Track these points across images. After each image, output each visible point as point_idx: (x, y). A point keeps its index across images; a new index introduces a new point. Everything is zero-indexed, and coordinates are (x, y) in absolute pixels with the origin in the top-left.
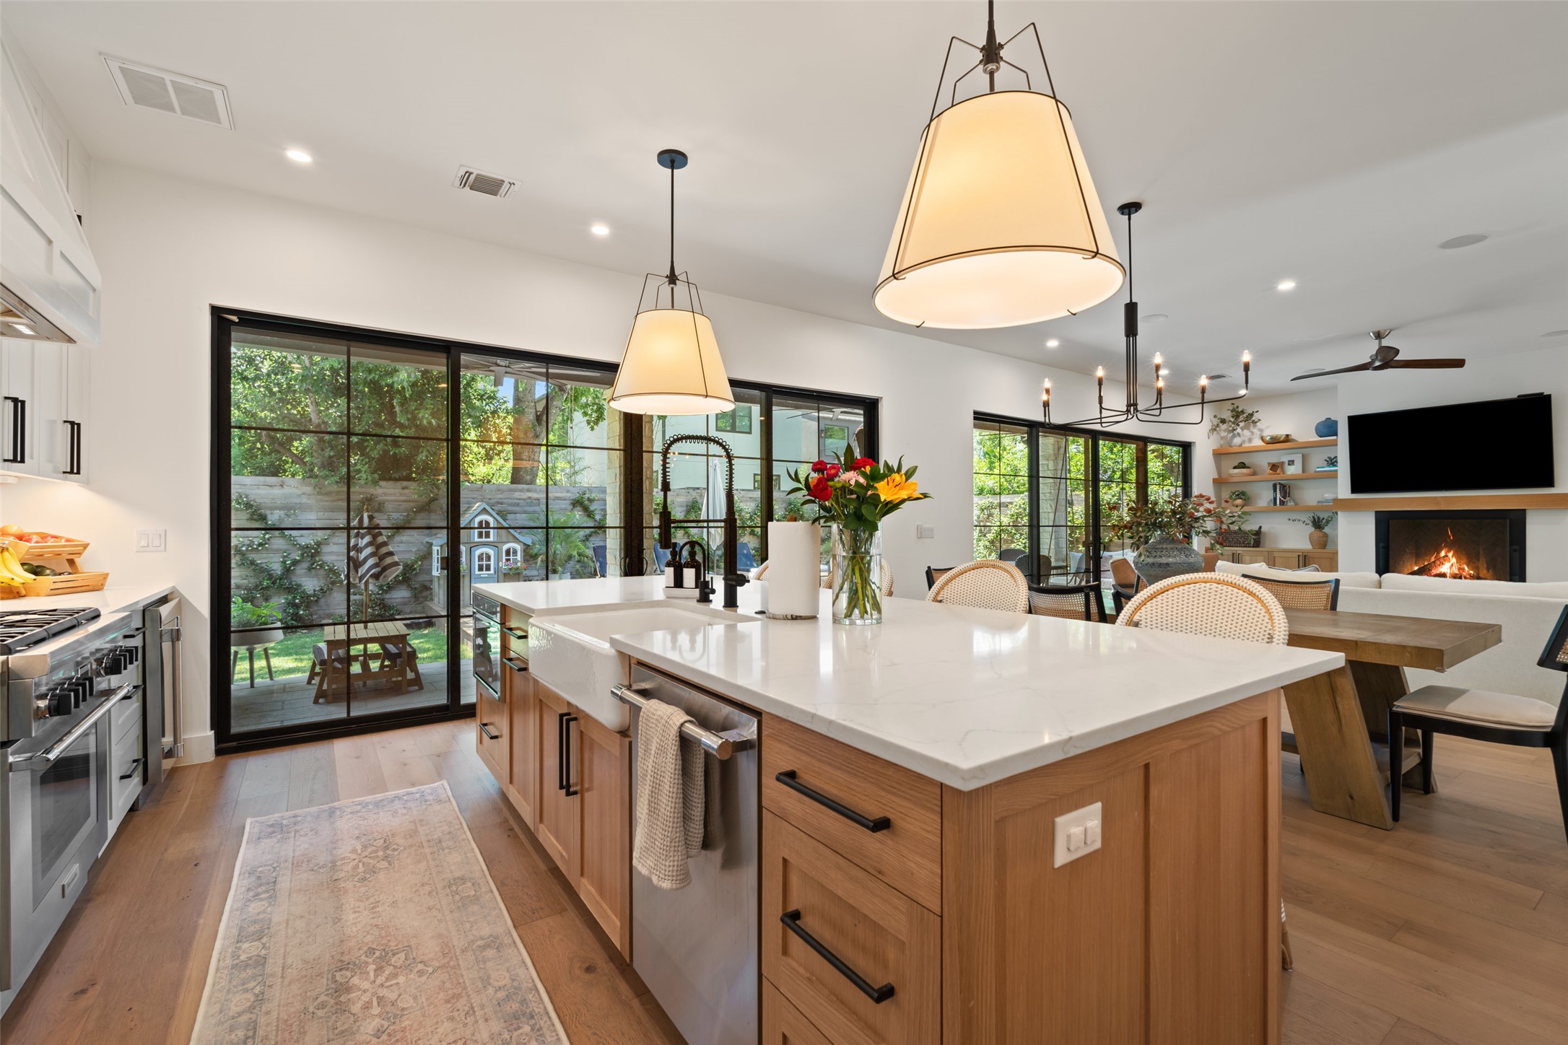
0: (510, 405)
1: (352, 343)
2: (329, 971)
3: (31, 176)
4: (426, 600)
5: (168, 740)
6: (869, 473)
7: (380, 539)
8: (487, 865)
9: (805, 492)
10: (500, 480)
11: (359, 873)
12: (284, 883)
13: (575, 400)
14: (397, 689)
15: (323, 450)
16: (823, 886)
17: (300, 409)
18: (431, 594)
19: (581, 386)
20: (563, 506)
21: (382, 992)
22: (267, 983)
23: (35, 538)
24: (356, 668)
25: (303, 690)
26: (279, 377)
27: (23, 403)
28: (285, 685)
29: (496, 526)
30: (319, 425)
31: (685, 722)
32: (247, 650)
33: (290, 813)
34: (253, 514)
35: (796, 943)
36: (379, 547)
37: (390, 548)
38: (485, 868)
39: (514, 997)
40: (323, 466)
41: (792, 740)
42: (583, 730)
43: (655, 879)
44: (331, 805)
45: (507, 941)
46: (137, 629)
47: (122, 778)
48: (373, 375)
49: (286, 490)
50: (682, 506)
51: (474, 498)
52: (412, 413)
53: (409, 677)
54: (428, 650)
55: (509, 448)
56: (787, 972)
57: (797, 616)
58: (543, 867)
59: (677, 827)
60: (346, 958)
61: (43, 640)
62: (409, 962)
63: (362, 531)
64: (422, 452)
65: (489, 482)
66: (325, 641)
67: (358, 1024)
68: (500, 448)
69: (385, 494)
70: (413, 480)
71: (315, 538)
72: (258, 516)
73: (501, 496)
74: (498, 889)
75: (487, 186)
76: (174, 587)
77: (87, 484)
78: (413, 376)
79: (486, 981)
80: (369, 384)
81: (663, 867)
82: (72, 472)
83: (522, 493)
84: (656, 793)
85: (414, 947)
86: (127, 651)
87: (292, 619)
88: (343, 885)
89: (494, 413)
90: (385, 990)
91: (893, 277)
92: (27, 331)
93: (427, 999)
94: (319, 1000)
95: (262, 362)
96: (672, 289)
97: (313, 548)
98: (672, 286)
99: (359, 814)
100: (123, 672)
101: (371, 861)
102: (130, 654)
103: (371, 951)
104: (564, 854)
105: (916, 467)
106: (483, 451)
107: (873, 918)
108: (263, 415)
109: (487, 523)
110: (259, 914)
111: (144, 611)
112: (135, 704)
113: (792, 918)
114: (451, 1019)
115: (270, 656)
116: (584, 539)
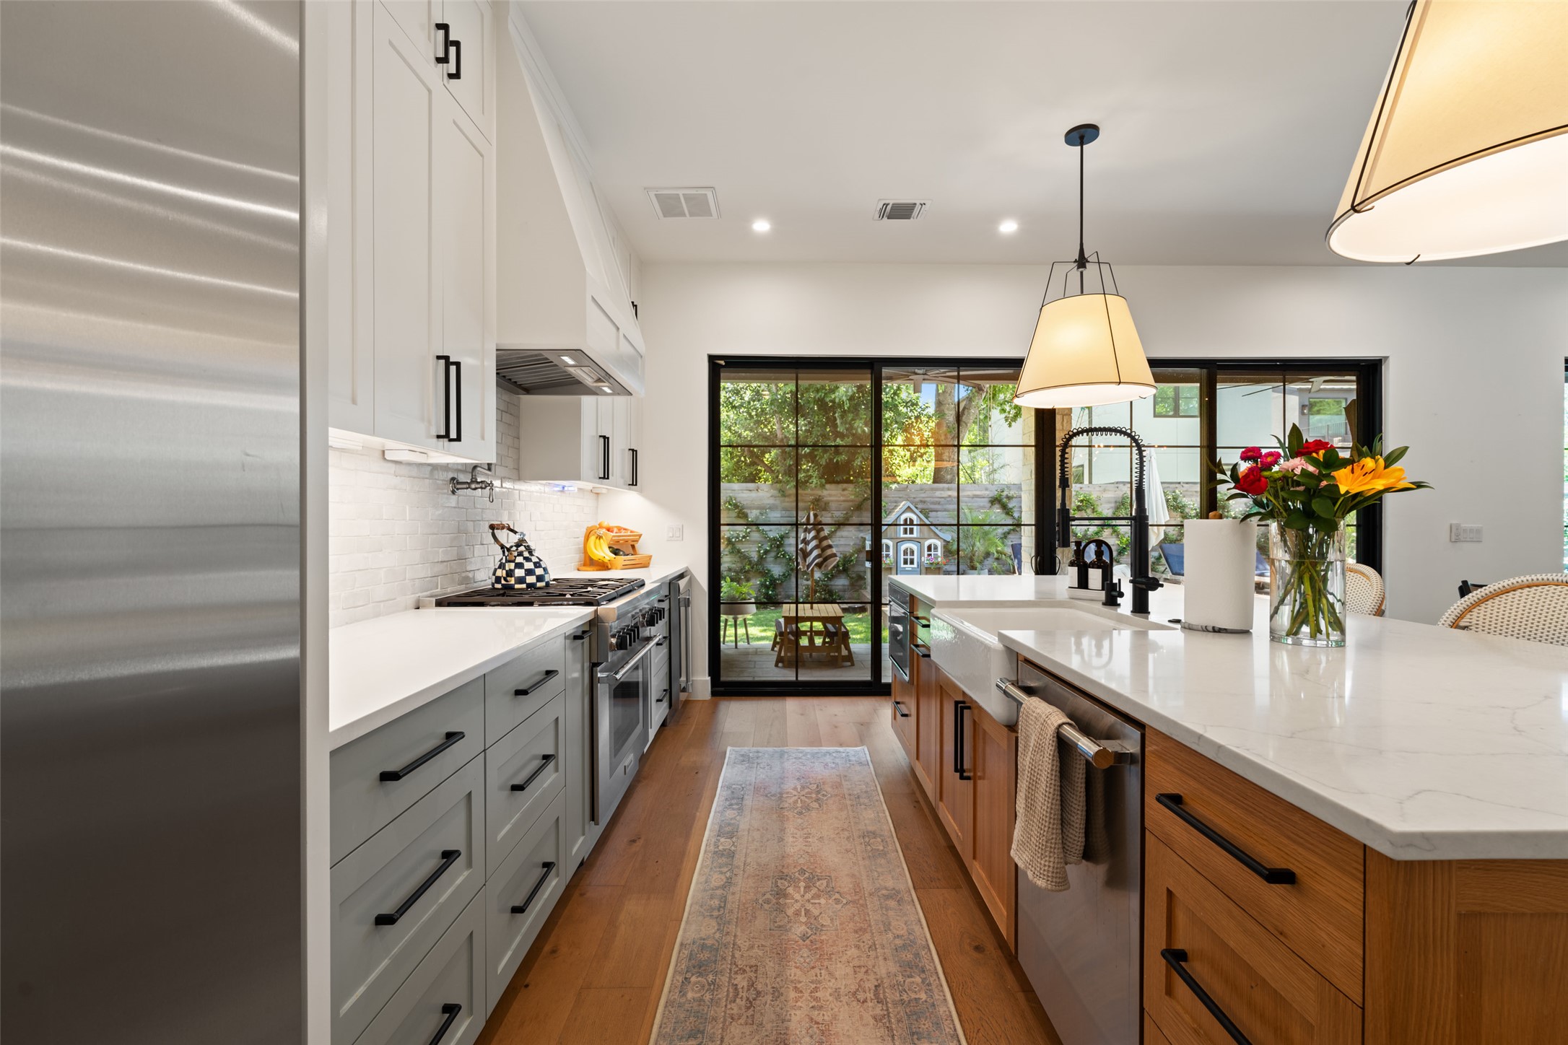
0: (931, 411)
1: (800, 371)
2: (774, 877)
3: (608, 286)
4: (861, 589)
5: (683, 678)
6: (1322, 460)
7: (822, 534)
8: (894, 827)
9: (1233, 485)
10: (924, 481)
11: (797, 807)
12: (748, 801)
13: (993, 398)
14: (834, 663)
15: (785, 460)
16: (1212, 931)
17: (769, 427)
18: (865, 583)
19: (999, 384)
20: (982, 504)
21: (809, 906)
22: (734, 872)
23: (615, 530)
24: (804, 642)
25: (767, 654)
26: (755, 403)
27: (608, 438)
28: (757, 649)
29: (919, 523)
30: (782, 440)
31: (1064, 724)
32: (733, 618)
33: (755, 749)
34: (739, 513)
35: (1181, 987)
36: (821, 540)
37: (830, 542)
38: (893, 829)
39: (909, 948)
40: (785, 474)
41: (1178, 760)
42: (976, 720)
43: (1030, 874)
44: (782, 748)
45: (906, 897)
46: (666, 596)
47: (658, 701)
48: (820, 394)
49: (761, 494)
50: (1109, 502)
51: (900, 498)
52: (850, 424)
53: (843, 654)
54: (858, 633)
55: (932, 450)
56: (1171, 1015)
57: (1220, 629)
58: (943, 842)
59: (1053, 829)
60: (785, 871)
61: (614, 599)
62: (829, 889)
63: (809, 527)
64: (858, 458)
65: (913, 482)
66: (783, 617)
67: (790, 925)
68: (922, 450)
69: (830, 495)
70: (851, 482)
71: (780, 533)
72: (741, 511)
73: (923, 495)
74: (902, 851)
75: (901, 212)
76: (687, 567)
77: (641, 492)
78: (850, 390)
79: (887, 927)
80: (818, 402)
81: (1039, 865)
82: (633, 485)
83: (942, 492)
84: (1032, 790)
85: (833, 879)
86: (658, 611)
87: (764, 598)
88: (786, 813)
89: (917, 418)
90: (811, 905)
91: (1352, 211)
92: (608, 391)
93: (841, 924)
94: (766, 897)
95: (745, 393)
96: (1082, 273)
97: (778, 541)
98: (1081, 270)
99: (800, 760)
100: (656, 625)
101: (807, 800)
102: (660, 613)
103: (803, 872)
104: (960, 834)
105: (1406, 448)
106: (908, 454)
107: (1273, 985)
108: (745, 434)
109: (911, 520)
110: (731, 819)
111: (670, 583)
112: (664, 650)
113: (1176, 957)
114: (858, 947)
115: (748, 626)
116: (1003, 536)
